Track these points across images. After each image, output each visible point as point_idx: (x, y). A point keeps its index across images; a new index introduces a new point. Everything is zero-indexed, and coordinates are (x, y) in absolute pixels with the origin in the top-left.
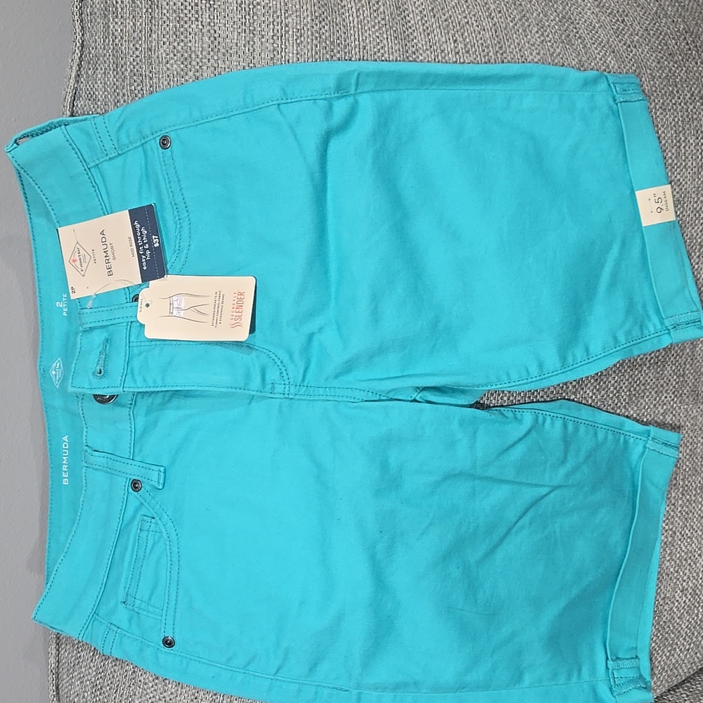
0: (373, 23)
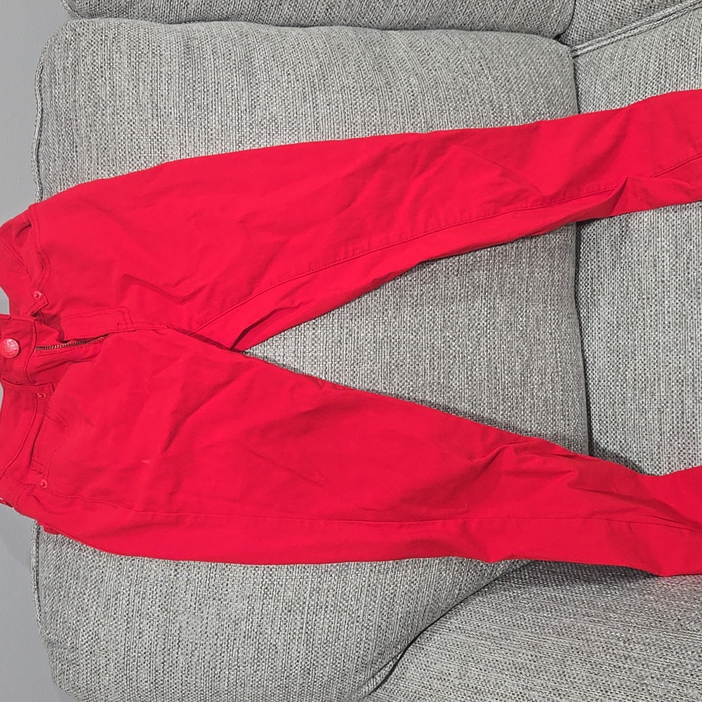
0: (226, 67)
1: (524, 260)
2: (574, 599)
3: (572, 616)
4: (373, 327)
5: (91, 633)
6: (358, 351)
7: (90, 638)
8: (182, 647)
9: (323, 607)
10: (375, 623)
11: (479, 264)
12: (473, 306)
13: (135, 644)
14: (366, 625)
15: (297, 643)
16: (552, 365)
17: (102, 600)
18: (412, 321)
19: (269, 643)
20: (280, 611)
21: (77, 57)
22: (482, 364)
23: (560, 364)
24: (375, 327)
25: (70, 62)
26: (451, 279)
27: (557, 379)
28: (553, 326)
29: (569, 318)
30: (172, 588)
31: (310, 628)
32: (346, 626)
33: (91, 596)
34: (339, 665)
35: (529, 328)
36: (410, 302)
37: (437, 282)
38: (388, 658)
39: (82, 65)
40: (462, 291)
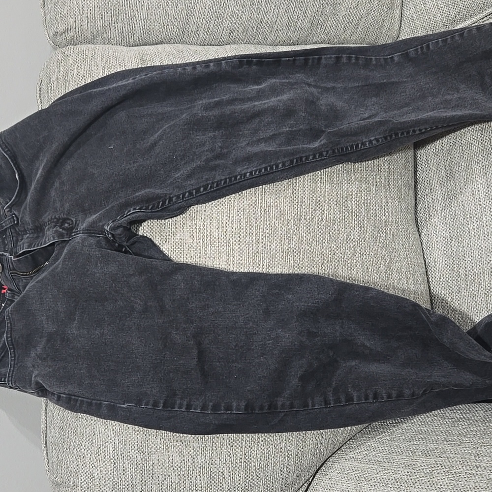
1: (381, 194)
2: (435, 431)
3: (435, 442)
4: (280, 241)
5: (87, 474)
6: (271, 259)
7: (87, 477)
8: (155, 478)
9: (256, 442)
10: (294, 453)
11: (351, 197)
12: (349, 226)
13: (120, 479)
14: (287, 454)
15: (238, 470)
16: (405, 266)
17: (95, 449)
18: (307, 237)
19: (218, 471)
20: (225, 447)
21: (66, 71)
22: (358, 266)
23: (410, 266)
24: (282, 241)
25: (61, 75)
26: (332, 207)
27: (409, 276)
28: (404, 240)
29: (414, 234)
30: (146, 435)
31: (247, 458)
32: (273, 455)
33: (86, 447)
34: (269, 485)
35: (388, 241)
36: (305, 223)
37: (323, 209)
38: (303, 479)
39: (70, 76)
40: (341, 215)
